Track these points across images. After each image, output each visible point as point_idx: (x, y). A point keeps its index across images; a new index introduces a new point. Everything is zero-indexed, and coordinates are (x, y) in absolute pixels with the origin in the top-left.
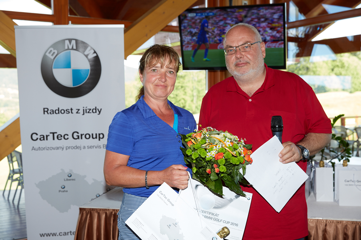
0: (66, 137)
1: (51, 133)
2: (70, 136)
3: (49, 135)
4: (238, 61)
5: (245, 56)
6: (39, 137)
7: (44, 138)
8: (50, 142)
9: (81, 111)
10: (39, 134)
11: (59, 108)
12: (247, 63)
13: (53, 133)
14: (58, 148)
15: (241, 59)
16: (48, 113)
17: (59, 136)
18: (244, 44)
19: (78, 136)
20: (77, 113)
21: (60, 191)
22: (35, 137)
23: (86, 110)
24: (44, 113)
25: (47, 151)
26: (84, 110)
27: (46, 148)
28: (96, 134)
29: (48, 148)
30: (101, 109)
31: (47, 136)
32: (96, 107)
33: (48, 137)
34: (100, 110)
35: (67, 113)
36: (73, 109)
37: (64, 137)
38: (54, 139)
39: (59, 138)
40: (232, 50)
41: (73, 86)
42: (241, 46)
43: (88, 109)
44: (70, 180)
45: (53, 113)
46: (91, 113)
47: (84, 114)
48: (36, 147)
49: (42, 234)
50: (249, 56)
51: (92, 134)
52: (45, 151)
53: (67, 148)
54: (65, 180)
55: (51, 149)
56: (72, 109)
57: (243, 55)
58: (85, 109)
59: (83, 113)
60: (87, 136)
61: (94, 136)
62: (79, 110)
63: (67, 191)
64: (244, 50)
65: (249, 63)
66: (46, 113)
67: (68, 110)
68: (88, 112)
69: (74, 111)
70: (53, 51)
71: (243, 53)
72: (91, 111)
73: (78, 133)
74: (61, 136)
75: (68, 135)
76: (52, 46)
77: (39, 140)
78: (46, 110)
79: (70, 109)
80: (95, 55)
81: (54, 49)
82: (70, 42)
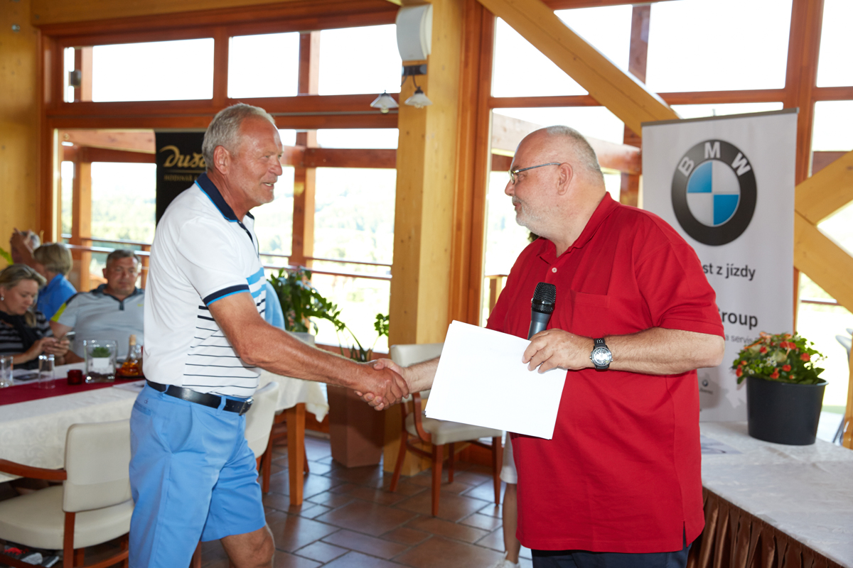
9: (724, 271)
20: (718, 273)
23: (732, 269)
26: (728, 269)
28: (746, 317)
30: (754, 271)
32: (747, 266)
34: (752, 271)
36: (713, 265)
41: (715, 224)
43: (734, 269)
44: (705, 391)
46: (738, 275)
47: (727, 277)
51: (740, 316)
56: (711, 266)
58: (730, 267)
59: (726, 275)
60: (733, 318)
61: (743, 321)
62: (721, 268)
68: (735, 274)
69: (715, 270)
70: (689, 162)
72: (739, 273)
76: (686, 155)
79: (708, 265)
80: (748, 168)
81: (690, 159)
82: (712, 146)
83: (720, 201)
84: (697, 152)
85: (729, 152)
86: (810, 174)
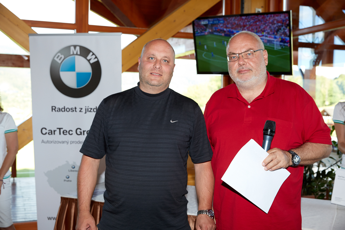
0: (71, 132)
1: (58, 128)
2: (74, 132)
3: (56, 131)
4: (241, 68)
5: (247, 64)
6: (47, 132)
7: (52, 132)
8: (57, 137)
9: (84, 110)
10: (48, 129)
11: (64, 107)
12: (250, 70)
13: (60, 129)
14: (63, 142)
15: (243, 66)
16: (55, 111)
17: (65, 131)
18: (247, 51)
19: (81, 132)
20: (80, 111)
21: (65, 180)
22: (44, 131)
23: (88, 109)
24: (52, 111)
25: (54, 144)
26: (86, 109)
27: (54, 142)
29: (55, 142)
31: (54, 131)
32: (96, 107)
33: (56, 132)
35: (71, 111)
36: (76, 107)
37: (69, 132)
38: (60, 134)
39: (65, 133)
40: (235, 57)
41: (77, 87)
42: (244, 53)
43: (90, 108)
44: (73, 171)
45: (60, 111)
46: (92, 112)
48: (45, 140)
49: (50, 218)
50: (251, 63)
52: (53, 144)
53: (71, 142)
54: (70, 170)
55: (58, 142)
56: (75, 108)
57: (245, 62)
58: (87, 108)
59: (85, 112)
62: (82, 109)
63: (71, 181)
64: (247, 57)
65: (251, 70)
66: (54, 110)
67: (72, 109)
68: (90, 111)
69: (78, 110)
70: (61, 56)
71: (246, 60)
72: (92, 110)
73: (81, 129)
74: (67, 132)
75: (72, 131)
76: (59, 52)
77: (47, 134)
78: (54, 108)
79: (74, 108)
80: (96, 60)
81: (62, 54)
82: (75, 48)
83: (80, 76)
84: (66, 51)
85: (85, 52)
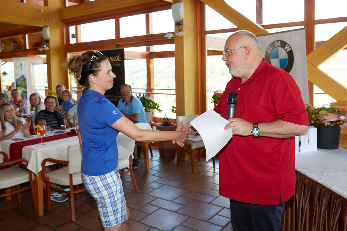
65: (230, 65)
80: (290, 49)
81: (271, 47)
82: (278, 42)
83: (281, 61)
84: (273, 45)
86: (315, 49)
